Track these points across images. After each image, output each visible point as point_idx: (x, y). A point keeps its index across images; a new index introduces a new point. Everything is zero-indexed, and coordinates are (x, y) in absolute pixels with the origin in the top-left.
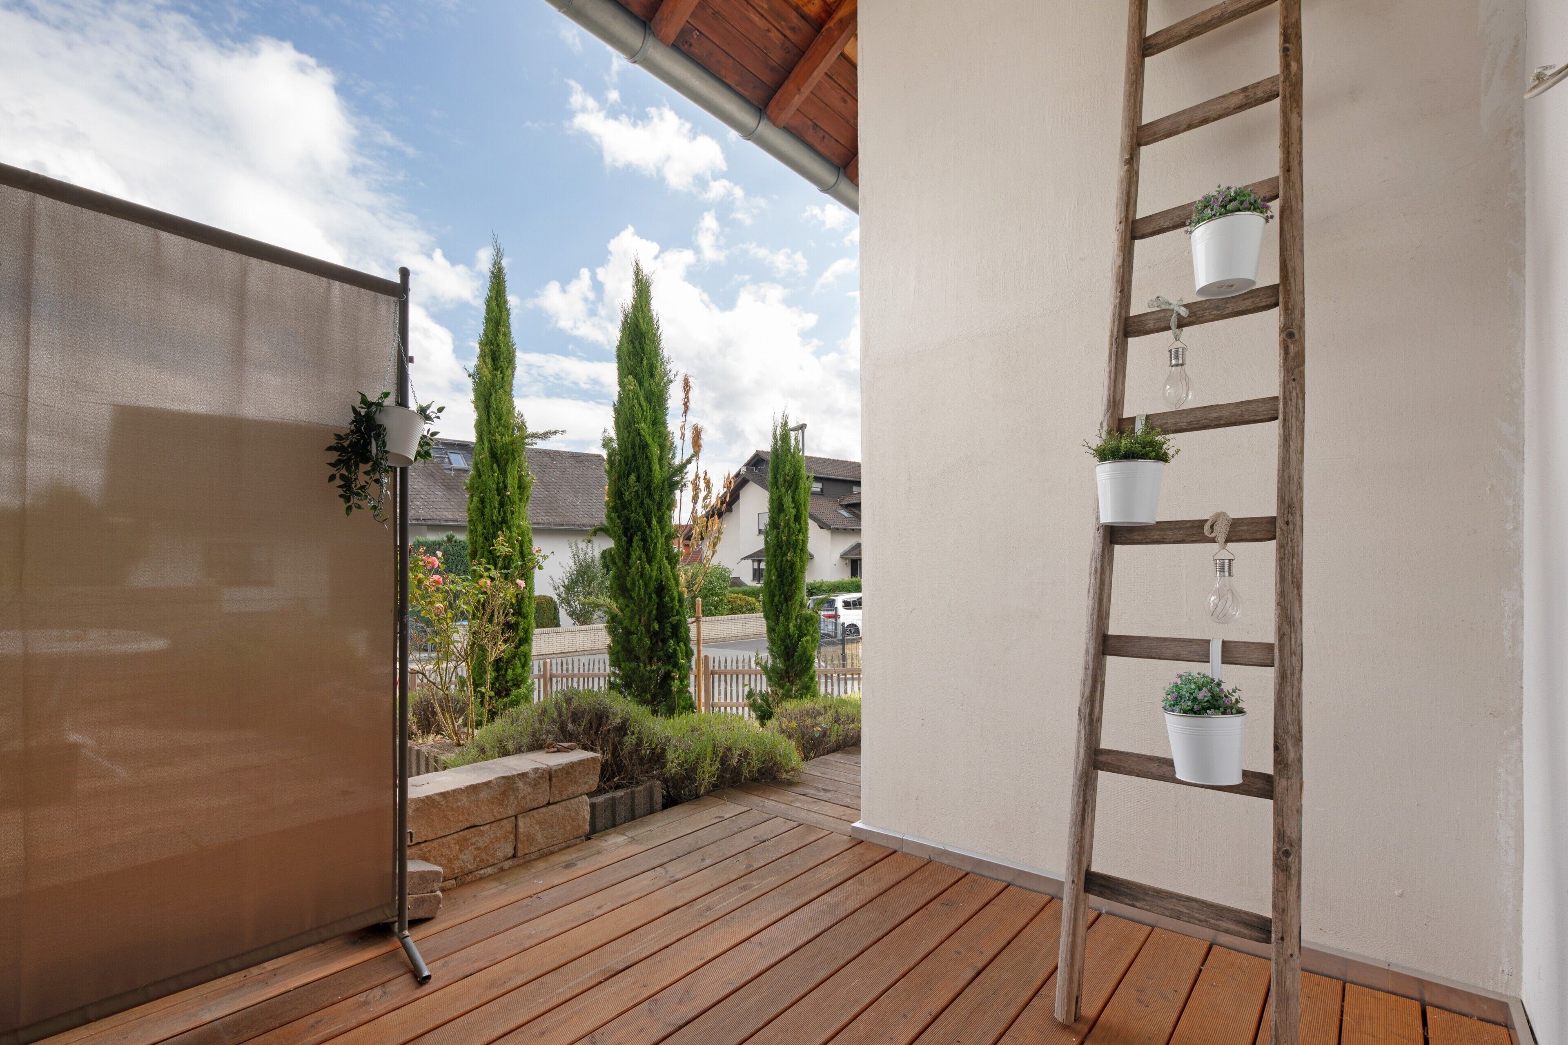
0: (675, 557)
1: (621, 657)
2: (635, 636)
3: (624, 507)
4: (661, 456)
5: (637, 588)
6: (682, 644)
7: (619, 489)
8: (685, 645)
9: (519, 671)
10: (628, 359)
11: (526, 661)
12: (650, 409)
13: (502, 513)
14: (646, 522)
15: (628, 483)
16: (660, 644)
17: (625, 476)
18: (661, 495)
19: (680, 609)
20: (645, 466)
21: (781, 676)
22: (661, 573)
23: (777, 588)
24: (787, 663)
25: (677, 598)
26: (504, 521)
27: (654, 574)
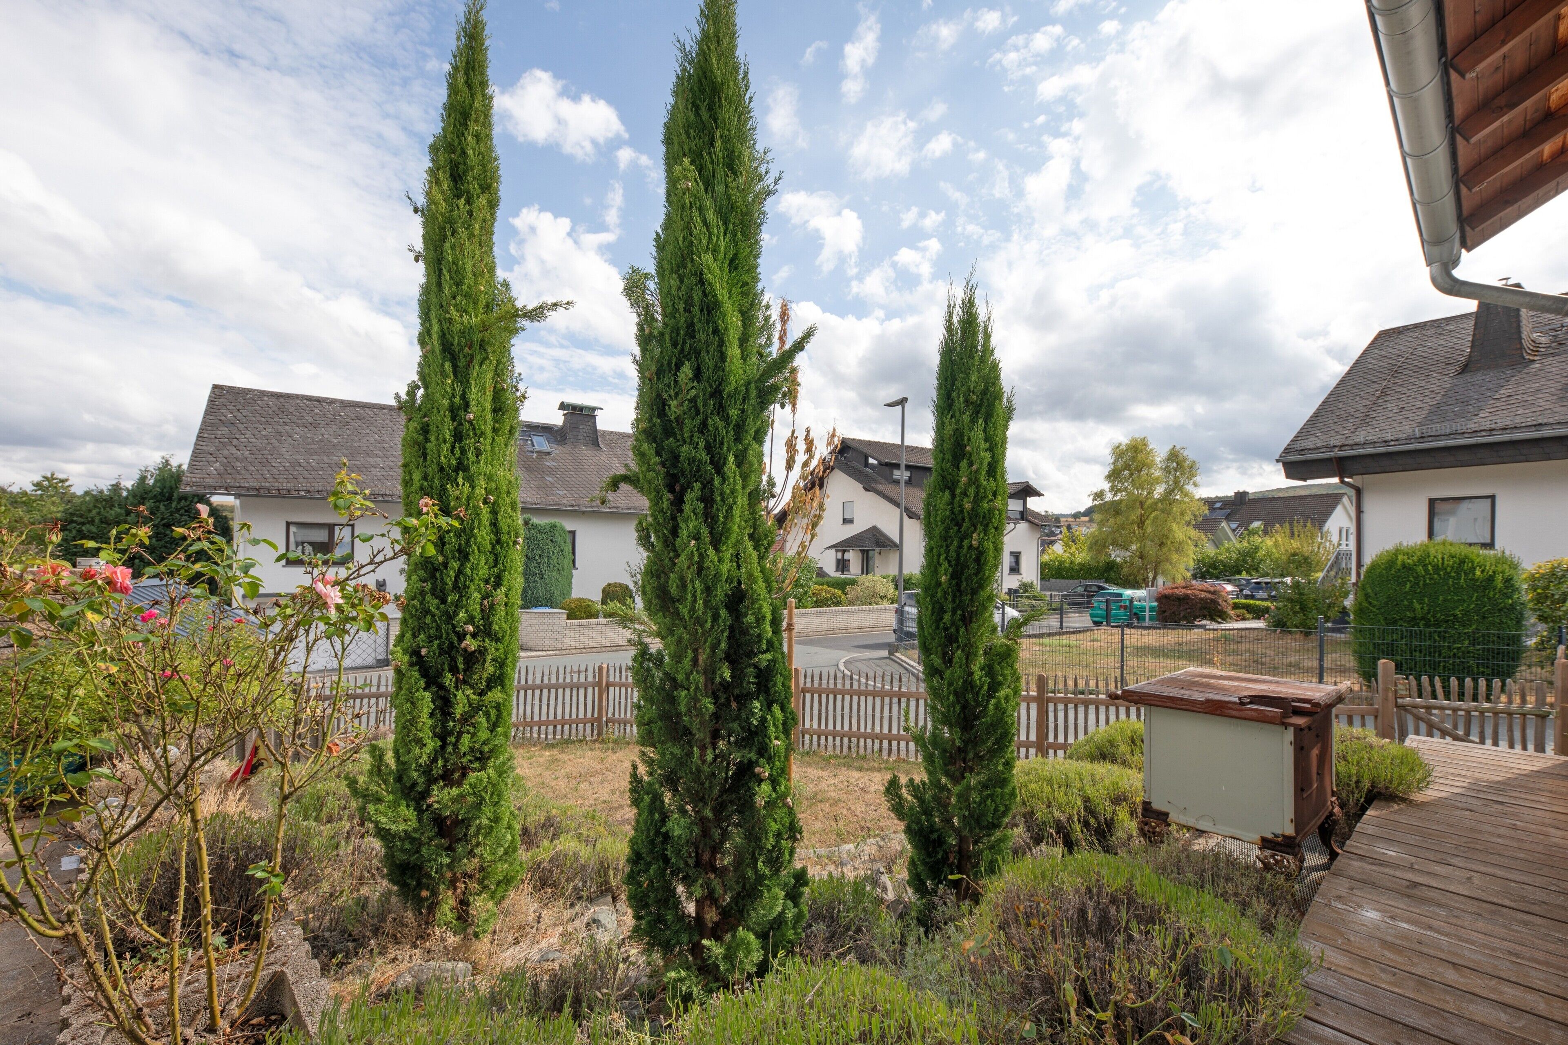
0: (766, 536)
1: (656, 731)
2: (684, 693)
3: (668, 432)
4: (744, 334)
5: (689, 597)
6: (776, 709)
7: (659, 395)
8: (783, 709)
9: (483, 735)
10: (684, 137)
11: (499, 716)
12: (725, 234)
13: (457, 451)
14: (712, 463)
15: (676, 381)
16: (734, 705)
17: (670, 370)
18: (743, 411)
19: (775, 639)
20: (712, 348)
21: (951, 756)
22: (739, 567)
23: (950, 598)
24: (966, 736)
25: (769, 617)
26: (461, 467)
27: (725, 568)
